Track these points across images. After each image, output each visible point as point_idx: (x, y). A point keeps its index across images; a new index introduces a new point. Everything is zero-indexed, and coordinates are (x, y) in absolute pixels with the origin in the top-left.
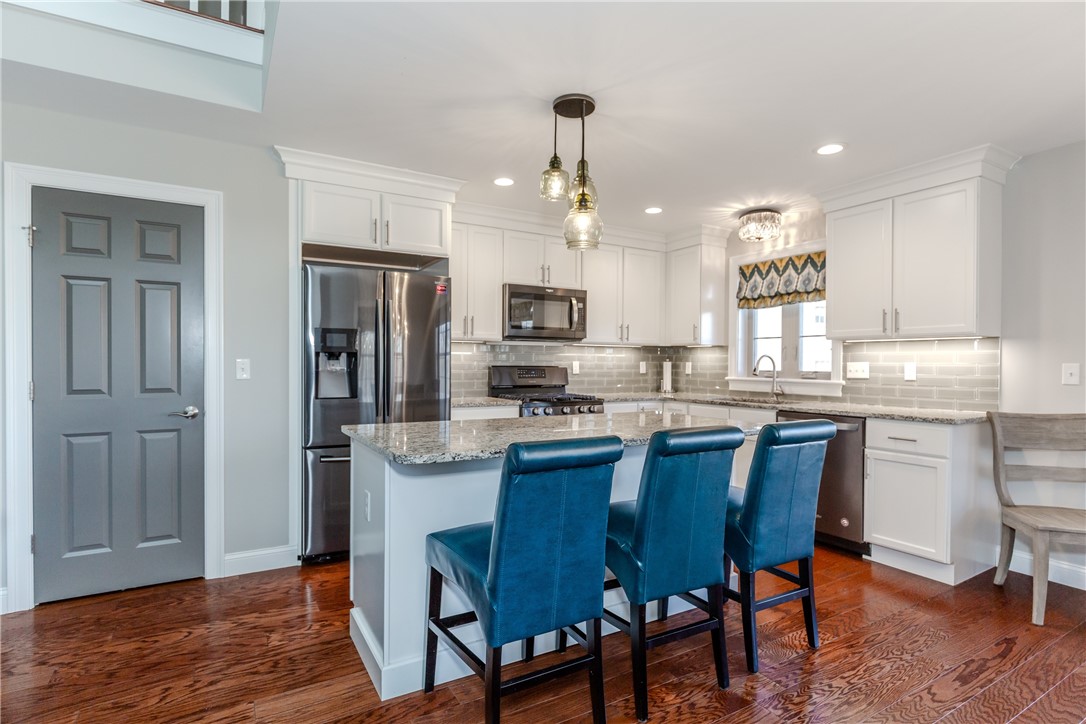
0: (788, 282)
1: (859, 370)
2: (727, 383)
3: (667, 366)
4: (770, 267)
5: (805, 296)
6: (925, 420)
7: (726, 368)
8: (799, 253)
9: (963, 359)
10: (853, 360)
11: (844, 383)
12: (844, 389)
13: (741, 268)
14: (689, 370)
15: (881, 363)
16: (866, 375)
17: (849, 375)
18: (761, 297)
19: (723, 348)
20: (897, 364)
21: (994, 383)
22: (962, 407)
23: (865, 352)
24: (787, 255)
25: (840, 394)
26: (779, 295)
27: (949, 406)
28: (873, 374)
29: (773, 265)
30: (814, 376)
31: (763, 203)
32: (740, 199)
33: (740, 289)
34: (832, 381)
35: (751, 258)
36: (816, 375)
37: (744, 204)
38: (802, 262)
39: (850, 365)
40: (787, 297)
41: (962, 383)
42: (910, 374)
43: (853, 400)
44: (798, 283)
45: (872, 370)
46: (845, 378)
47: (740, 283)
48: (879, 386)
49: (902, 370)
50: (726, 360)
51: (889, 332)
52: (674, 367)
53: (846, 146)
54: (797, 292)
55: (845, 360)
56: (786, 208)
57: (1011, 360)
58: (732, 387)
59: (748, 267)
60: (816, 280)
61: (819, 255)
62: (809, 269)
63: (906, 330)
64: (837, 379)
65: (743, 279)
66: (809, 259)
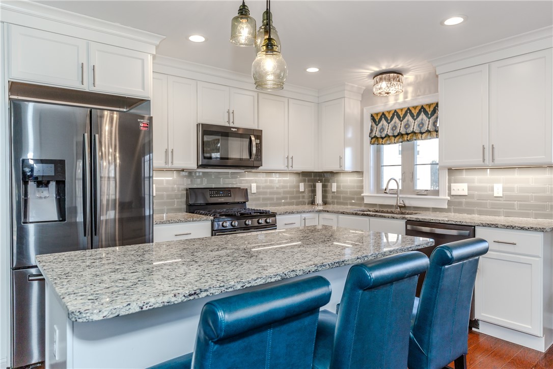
0: (407, 126)
1: (460, 188)
2: (363, 198)
3: (319, 186)
4: (393, 115)
5: (420, 136)
6: (522, 228)
7: (362, 187)
8: (415, 104)
9: (536, 181)
10: (455, 182)
11: (449, 198)
12: (449, 202)
13: (372, 115)
14: (334, 189)
15: (476, 184)
16: (465, 193)
17: (453, 193)
18: (387, 136)
19: (360, 173)
20: (488, 185)
22: (537, 216)
23: (465, 175)
24: (406, 106)
25: (446, 207)
26: (400, 135)
27: (527, 215)
28: (472, 192)
29: (396, 113)
30: (425, 193)
31: (392, 66)
32: (377, 63)
33: (372, 131)
34: (440, 197)
35: (380, 108)
37: (378, 67)
38: (417, 111)
39: (453, 186)
40: (406, 137)
42: (498, 191)
43: (456, 211)
44: (414, 126)
45: (469, 189)
46: (450, 195)
47: (371, 126)
48: (475, 200)
49: (492, 189)
50: (362, 181)
51: (487, 162)
52: (324, 186)
53: (466, 18)
54: (414, 133)
55: (450, 182)
56: (407, 71)
58: (366, 201)
59: (377, 114)
60: (428, 124)
61: (429, 105)
62: (422, 116)
63: (500, 160)
64: (444, 196)
65: (373, 123)
66: (423, 109)
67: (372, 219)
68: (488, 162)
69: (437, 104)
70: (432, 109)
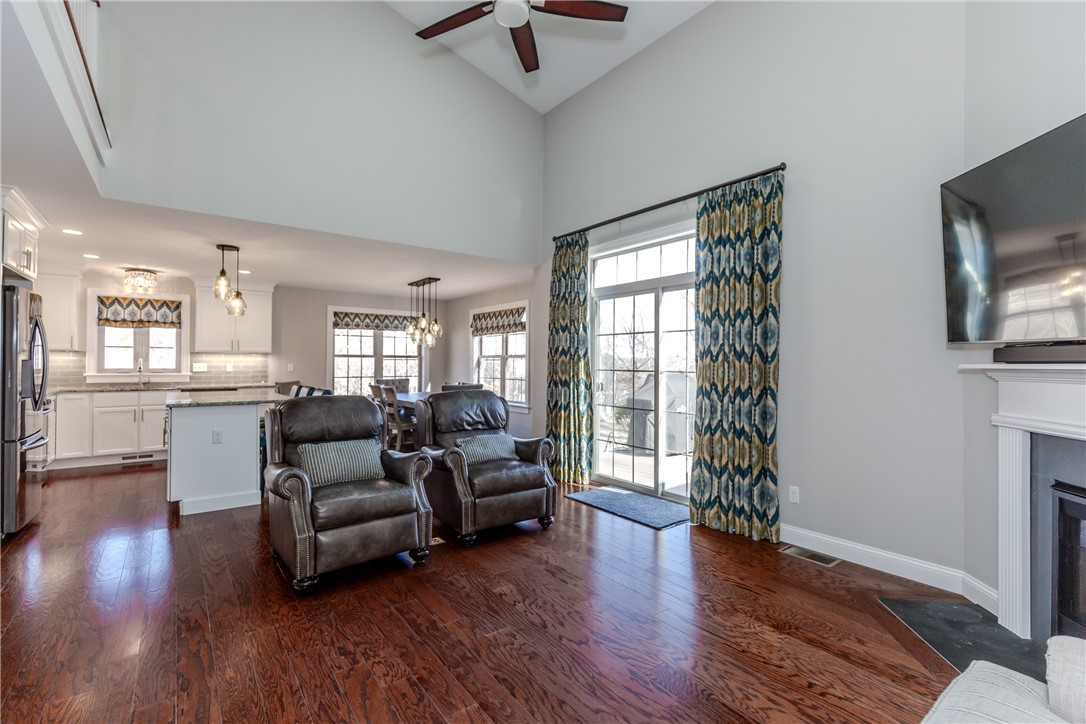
0: (148, 315)
1: (201, 366)
2: (84, 378)
4: (130, 302)
7: (84, 367)
8: (157, 298)
9: (252, 362)
10: (196, 362)
11: (192, 374)
12: (191, 378)
13: (99, 297)
15: (214, 364)
16: (205, 370)
17: (194, 370)
18: (124, 320)
20: (222, 364)
21: (266, 372)
23: (204, 358)
24: (148, 298)
25: (188, 380)
26: (141, 321)
27: (248, 382)
28: (209, 369)
29: (133, 301)
30: (161, 371)
33: (100, 312)
34: (183, 374)
35: (112, 291)
36: (164, 370)
38: (159, 304)
39: (194, 365)
40: (147, 324)
41: (254, 372)
42: (230, 368)
44: (157, 316)
45: (208, 367)
46: (191, 371)
47: (100, 308)
48: (212, 375)
49: (225, 367)
54: (157, 322)
55: (191, 362)
56: (160, 272)
57: (271, 362)
58: (88, 381)
59: (107, 298)
60: (172, 317)
61: (173, 302)
62: (165, 309)
63: (242, 349)
64: (186, 372)
65: (101, 306)
66: (165, 303)
67: (142, 393)
68: (235, 350)
69: (180, 303)
70: (175, 305)
